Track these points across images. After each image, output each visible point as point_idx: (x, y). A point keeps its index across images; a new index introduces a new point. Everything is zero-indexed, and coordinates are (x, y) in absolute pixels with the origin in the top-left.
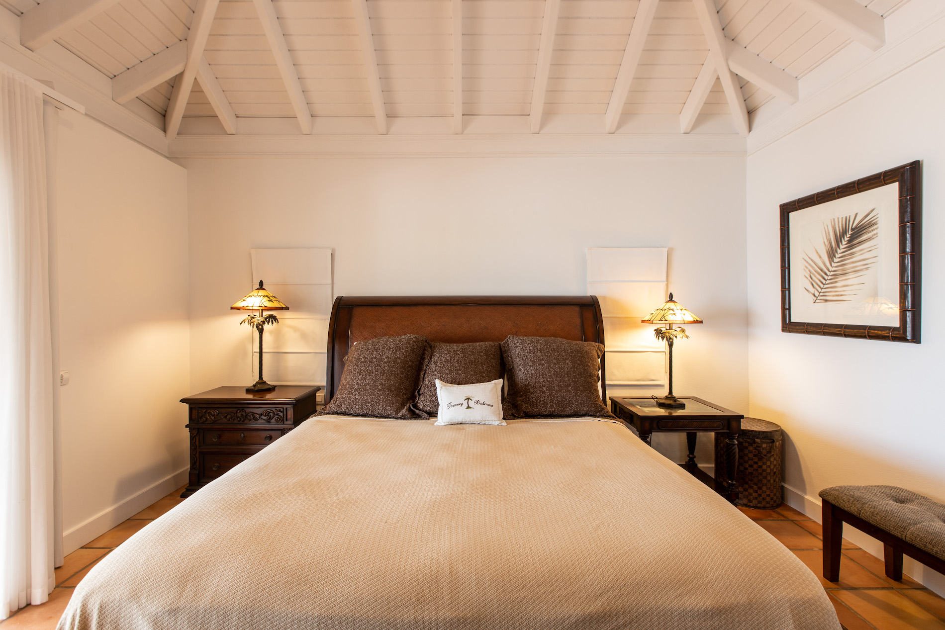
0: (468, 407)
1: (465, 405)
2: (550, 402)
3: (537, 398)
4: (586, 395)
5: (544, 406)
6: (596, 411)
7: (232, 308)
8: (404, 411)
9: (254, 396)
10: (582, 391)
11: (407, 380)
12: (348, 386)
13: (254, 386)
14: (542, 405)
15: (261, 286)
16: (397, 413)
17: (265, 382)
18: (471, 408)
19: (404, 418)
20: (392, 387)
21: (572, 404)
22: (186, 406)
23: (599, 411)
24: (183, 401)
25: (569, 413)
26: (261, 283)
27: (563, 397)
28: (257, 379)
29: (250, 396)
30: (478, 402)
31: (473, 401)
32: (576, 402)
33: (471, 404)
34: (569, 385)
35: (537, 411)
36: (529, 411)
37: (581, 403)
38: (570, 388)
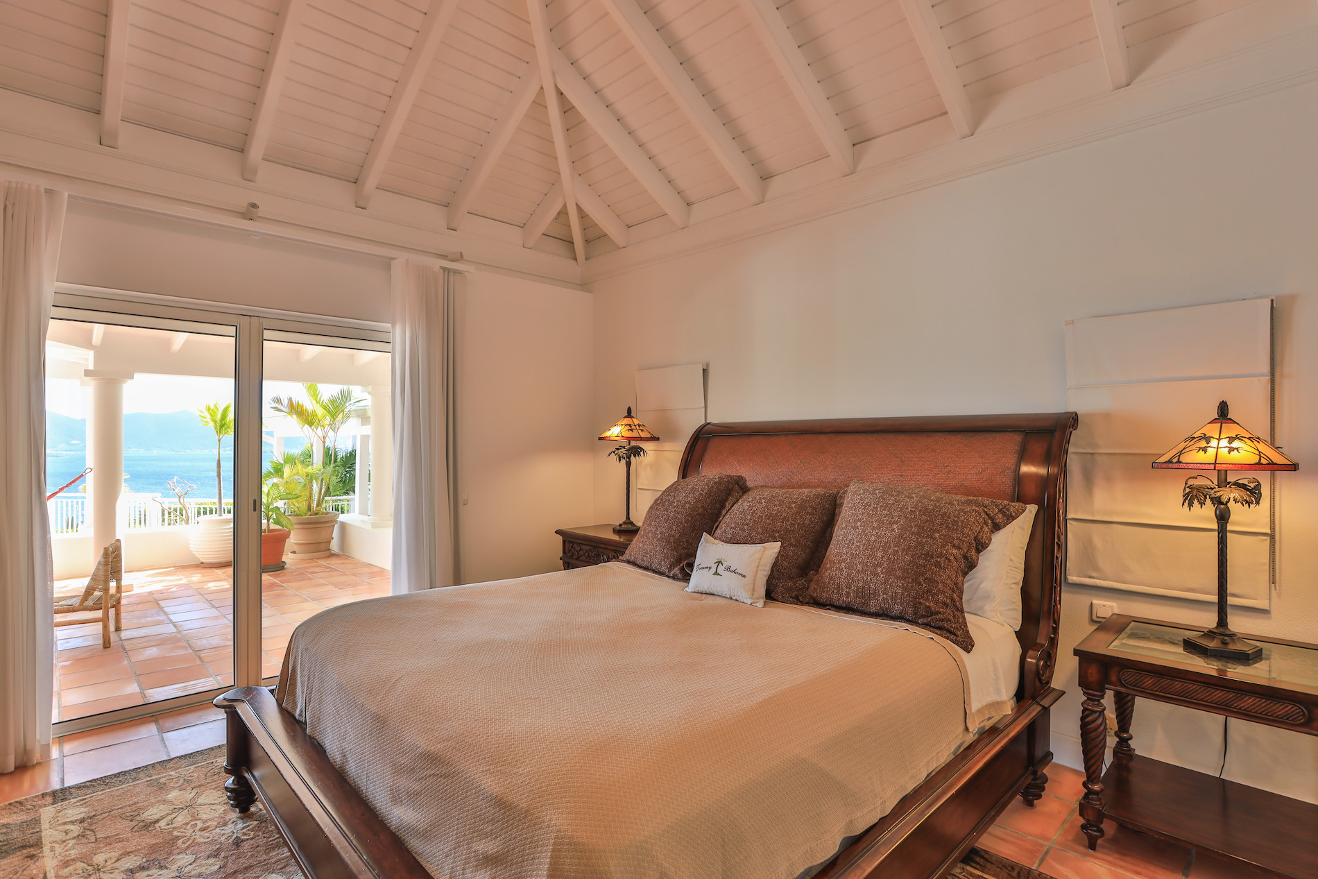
0: (716, 573)
1: (713, 570)
2: (846, 588)
3: (831, 578)
4: (903, 584)
5: (837, 592)
6: (915, 614)
7: (600, 439)
8: (676, 570)
9: (620, 538)
10: (898, 578)
11: (693, 531)
12: (650, 535)
13: (620, 525)
14: (835, 591)
15: (629, 414)
16: (670, 571)
17: (632, 523)
18: (718, 574)
19: (674, 578)
20: (671, 538)
21: (879, 595)
22: (560, 538)
23: (923, 616)
24: (557, 532)
25: (873, 609)
26: (629, 410)
27: (866, 583)
28: (624, 519)
29: (616, 538)
30: (728, 569)
31: (724, 566)
32: (884, 594)
33: (721, 569)
34: (879, 565)
35: (826, 598)
36: (817, 596)
37: (891, 596)
38: (879, 570)
